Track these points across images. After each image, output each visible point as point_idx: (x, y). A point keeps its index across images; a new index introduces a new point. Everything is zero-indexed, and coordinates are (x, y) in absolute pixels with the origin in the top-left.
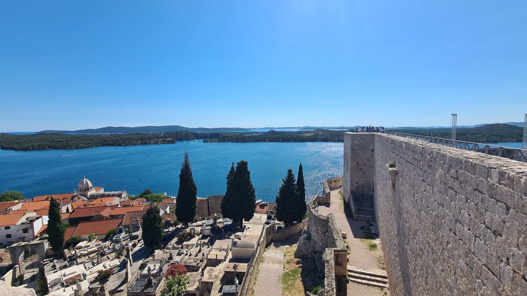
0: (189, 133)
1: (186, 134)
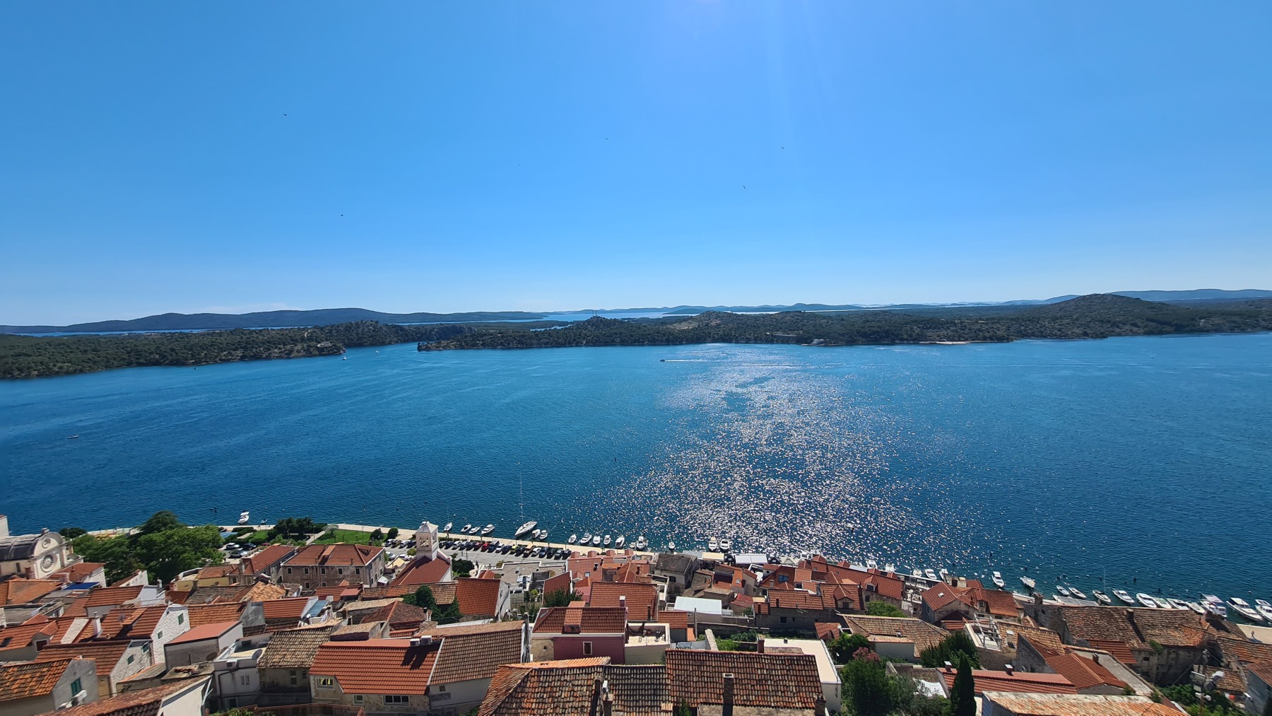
0: (381, 328)
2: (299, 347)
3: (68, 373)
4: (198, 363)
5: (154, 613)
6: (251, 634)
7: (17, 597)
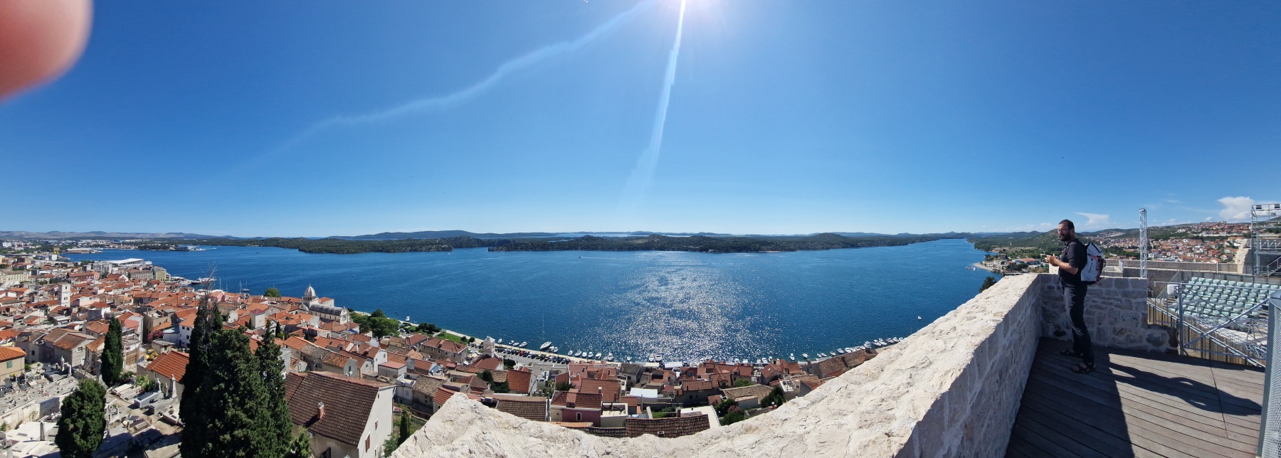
0: (471, 240)
1: (468, 240)
2: (434, 247)
3: (353, 253)
4: (394, 252)
5: (375, 350)
6: (410, 372)
7: (336, 329)
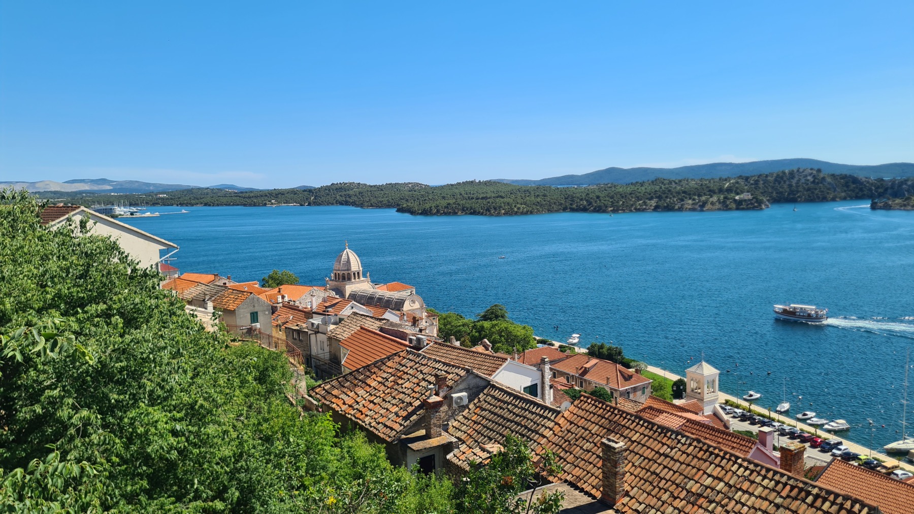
0: (824, 178)
1: (813, 182)
2: (715, 199)
